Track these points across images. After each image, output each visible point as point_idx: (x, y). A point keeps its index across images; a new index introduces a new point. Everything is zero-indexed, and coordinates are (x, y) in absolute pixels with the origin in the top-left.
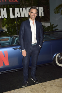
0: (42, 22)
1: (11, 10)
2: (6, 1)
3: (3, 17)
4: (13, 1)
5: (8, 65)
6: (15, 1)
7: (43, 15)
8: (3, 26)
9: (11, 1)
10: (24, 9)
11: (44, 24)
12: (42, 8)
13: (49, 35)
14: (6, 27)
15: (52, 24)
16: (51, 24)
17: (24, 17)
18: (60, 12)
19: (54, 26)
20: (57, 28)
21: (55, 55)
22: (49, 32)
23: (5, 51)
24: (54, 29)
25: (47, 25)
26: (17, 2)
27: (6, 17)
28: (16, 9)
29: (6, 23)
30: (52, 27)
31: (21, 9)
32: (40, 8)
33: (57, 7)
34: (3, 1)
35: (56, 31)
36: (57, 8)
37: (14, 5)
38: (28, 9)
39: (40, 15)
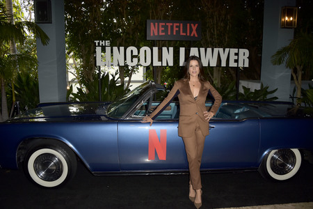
0: (242, 80)
1: (182, 50)
2: (175, 34)
3: (165, 64)
4: (188, 34)
5: (165, 159)
6: (192, 35)
7: (247, 65)
9: (185, 34)
10: (209, 50)
12: (247, 52)
13: (257, 107)
15: (264, 86)
16: (262, 85)
17: (207, 65)
18: (284, 63)
19: (269, 90)
20: (275, 95)
21: (266, 153)
22: (258, 101)
23: (161, 130)
24: (269, 96)
25: (254, 86)
26: (196, 36)
27: (171, 64)
28: (192, 49)
29: (169, 76)
30: (264, 91)
31: (202, 50)
32: (242, 51)
34: (169, 33)
35: (273, 101)
36: (279, 53)
37: (190, 41)
38: (216, 50)
39: (241, 65)
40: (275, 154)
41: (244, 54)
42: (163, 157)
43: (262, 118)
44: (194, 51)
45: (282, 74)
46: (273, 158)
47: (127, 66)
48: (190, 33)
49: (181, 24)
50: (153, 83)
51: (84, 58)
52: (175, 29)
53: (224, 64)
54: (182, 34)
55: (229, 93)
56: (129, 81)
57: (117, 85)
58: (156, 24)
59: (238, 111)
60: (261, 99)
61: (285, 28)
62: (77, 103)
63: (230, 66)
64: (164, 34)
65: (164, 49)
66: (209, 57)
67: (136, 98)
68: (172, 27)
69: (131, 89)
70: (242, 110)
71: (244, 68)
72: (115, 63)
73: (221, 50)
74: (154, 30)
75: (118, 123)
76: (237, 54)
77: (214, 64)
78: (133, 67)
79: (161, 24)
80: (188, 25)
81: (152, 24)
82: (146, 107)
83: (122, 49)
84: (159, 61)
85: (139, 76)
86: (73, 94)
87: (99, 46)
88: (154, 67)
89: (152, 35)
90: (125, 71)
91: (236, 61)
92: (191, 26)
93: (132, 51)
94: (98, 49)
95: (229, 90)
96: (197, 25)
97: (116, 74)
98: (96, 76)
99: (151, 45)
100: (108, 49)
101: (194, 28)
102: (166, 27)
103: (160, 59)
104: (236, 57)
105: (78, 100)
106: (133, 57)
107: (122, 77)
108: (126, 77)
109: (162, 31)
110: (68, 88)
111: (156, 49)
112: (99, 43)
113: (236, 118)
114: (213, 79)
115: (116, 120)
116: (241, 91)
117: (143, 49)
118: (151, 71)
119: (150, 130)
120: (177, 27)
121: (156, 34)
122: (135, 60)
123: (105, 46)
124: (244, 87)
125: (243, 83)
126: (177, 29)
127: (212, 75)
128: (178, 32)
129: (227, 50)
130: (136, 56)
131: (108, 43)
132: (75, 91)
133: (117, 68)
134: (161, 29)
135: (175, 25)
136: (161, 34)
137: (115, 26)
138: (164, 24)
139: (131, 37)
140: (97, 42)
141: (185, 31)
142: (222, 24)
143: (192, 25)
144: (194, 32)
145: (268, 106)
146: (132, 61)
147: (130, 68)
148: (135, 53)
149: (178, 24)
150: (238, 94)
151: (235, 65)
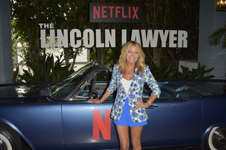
0: (180, 60)
1: (124, 32)
2: (116, 16)
3: (107, 46)
4: (130, 17)
5: (110, 139)
6: (133, 18)
7: (185, 46)
8: (105, 64)
9: (126, 17)
10: (150, 31)
11: (186, 64)
12: (185, 33)
13: (195, 85)
14: (110, 65)
15: (201, 65)
16: (199, 65)
17: (148, 46)
18: (221, 43)
19: (206, 69)
20: (212, 73)
22: (196, 80)
24: (206, 75)
25: (192, 66)
26: (137, 18)
27: (113, 45)
28: (133, 30)
29: (111, 58)
30: (201, 70)
31: (143, 31)
32: (181, 32)
33: (214, 33)
34: (111, 16)
35: (210, 79)
37: (132, 23)
38: (156, 32)
39: (180, 46)
40: (216, 130)
41: (183, 35)
42: (107, 137)
43: (203, 97)
44: (135, 33)
45: (221, 53)
46: (214, 135)
47: (72, 48)
48: (132, 16)
49: (123, 7)
50: (97, 64)
51: (30, 41)
52: (117, 12)
53: (164, 45)
54: (123, 16)
55: (169, 72)
56: (74, 63)
57: (63, 66)
58: (99, 7)
59: (179, 90)
60: (199, 78)
61: (220, 11)
62: (23, 84)
63: (170, 46)
64: (106, 16)
65: (107, 31)
66: (150, 39)
67: (80, 79)
68: (114, 10)
69: (75, 70)
70: (182, 88)
71: (183, 48)
72: (60, 45)
73: (161, 32)
74: (97, 13)
75: (61, 104)
76: (176, 36)
77: (154, 45)
78: (77, 49)
79: (103, 7)
80: (130, 8)
81: (94, 7)
82: (90, 87)
83: (66, 31)
84: (102, 42)
85: (83, 57)
86: (20, 76)
87: (43, 28)
88: (96, 48)
89: (95, 17)
90: (69, 52)
91: (176, 42)
92: (132, 10)
93: (75, 33)
94: (43, 32)
95: (168, 70)
96: (137, 8)
97: (61, 56)
98: (42, 59)
99: (94, 27)
100: (52, 32)
101: (135, 11)
102: (108, 10)
103: (103, 41)
104: (175, 39)
105: (24, 81)
106: (76, 39)
107: (67, 59)
108: (70, 58)
109: (105, 14)
110: (15, 70)
111: (98, 31)
112: (43, 26)
113: (178, 96)
114: (153, 60)
115: (60, 101)
116: (180, 70)
117: (86, 31)
118: (95, 53)
119: (94, 111)
120: (118, 10)
121: (99, 17)
122: (79, 42)
123: (49, 29)
124: (182, 67)
125: (182, 63)
126: (119, 12)
127: (152, 55)
128: (120, 15)
129: (167, 31)
130: (79, 39)
131: (51, 25)
132: (21, 73)
133: (62, 50)
134: (103, 12)
135: (117, 8)
136: (103, 16)
137: (59, 11)
138: (106, 7)
139: (75, 21)
140: (41, 25)
141: (126, 13)
142: (161, 8)
143: (133, 8)
144: (135, 15)
145: (205, 84)
146: (76, 43)
147: (74, 50)
148: (79, 35)
149: (120, 7)
150: (177, 73)
151: (174, 46)
